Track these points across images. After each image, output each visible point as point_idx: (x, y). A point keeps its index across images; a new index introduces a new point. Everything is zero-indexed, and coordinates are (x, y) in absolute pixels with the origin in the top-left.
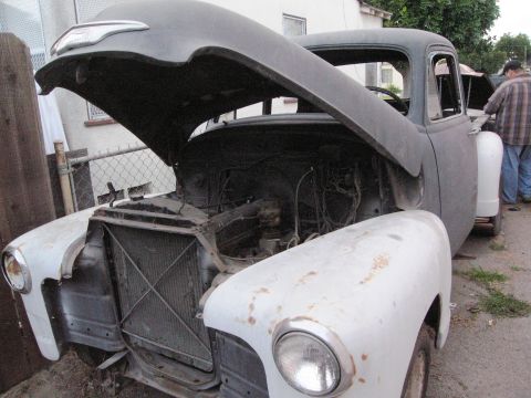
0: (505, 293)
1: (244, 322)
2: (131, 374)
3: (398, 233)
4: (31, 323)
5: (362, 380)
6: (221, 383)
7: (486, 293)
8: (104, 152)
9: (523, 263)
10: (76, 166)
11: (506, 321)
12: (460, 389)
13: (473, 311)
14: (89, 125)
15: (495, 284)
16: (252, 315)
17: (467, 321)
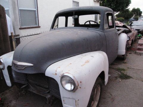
0: (125, 73)
1: (54, 74)
2: (29, 90)
3: (93, 56)
4: (5, 77)
5: (80, 88)
6: (50, 91)
7: (120, 73)
8: (24, 35)
9: (130, 67)
10: (17, 39)
11: (124, 80)
12: (110, 96)
13: (116, 78)
14: (20, 29)
15: (123, 72)
16: (56, 73)
17: (114, 80)
